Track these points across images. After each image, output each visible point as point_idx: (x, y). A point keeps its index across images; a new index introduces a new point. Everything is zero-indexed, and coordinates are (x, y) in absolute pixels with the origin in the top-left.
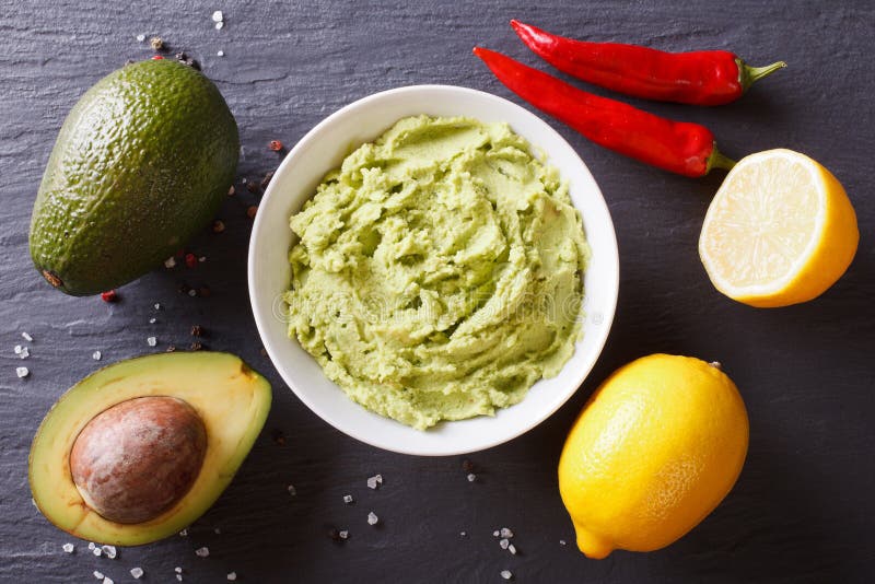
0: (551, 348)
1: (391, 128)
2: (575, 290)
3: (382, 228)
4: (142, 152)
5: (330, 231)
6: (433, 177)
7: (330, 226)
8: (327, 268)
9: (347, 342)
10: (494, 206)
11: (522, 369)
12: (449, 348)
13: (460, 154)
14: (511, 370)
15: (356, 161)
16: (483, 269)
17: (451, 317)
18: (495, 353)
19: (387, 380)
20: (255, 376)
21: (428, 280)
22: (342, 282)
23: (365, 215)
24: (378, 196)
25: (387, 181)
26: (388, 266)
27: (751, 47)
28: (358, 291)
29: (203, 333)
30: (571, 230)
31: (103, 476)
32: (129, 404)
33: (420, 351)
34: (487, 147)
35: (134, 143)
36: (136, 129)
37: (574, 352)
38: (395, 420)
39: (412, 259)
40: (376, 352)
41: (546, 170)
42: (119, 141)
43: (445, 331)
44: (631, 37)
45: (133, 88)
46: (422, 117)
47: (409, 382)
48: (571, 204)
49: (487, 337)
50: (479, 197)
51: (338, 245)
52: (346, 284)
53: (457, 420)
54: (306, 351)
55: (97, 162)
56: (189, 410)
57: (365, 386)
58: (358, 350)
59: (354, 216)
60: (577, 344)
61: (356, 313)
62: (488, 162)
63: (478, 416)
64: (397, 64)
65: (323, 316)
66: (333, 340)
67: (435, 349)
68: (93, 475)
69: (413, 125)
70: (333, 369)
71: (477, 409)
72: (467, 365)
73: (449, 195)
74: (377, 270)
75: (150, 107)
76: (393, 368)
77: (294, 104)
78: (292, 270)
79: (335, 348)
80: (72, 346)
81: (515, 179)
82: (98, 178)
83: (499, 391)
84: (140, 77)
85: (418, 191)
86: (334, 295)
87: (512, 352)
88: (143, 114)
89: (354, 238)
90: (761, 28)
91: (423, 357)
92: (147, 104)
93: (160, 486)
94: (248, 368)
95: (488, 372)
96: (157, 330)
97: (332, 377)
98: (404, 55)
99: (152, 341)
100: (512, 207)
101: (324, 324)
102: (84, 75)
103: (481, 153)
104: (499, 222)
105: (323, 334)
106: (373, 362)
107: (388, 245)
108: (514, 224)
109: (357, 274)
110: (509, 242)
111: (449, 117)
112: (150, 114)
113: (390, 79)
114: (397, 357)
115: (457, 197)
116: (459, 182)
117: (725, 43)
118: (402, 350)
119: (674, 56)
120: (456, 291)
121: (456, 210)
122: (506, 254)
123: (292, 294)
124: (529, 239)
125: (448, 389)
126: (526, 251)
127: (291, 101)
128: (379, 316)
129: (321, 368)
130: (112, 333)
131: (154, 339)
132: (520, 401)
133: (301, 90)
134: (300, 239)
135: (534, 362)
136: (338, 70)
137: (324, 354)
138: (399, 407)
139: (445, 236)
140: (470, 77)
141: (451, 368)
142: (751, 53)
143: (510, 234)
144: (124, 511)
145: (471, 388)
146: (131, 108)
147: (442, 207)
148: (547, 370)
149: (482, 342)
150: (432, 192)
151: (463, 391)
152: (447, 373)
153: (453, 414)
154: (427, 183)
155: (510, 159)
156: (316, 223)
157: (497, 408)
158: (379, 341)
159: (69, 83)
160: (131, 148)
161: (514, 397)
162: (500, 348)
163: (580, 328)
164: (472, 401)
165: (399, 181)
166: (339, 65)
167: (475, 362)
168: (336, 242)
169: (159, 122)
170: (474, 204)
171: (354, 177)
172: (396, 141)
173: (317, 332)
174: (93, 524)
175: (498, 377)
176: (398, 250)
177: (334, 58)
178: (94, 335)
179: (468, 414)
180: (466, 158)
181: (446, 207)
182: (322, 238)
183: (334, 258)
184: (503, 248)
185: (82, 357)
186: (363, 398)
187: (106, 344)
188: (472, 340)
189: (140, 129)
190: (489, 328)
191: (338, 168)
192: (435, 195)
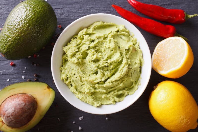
0: (132, 87)
1: (92, 24)
2: (139, 71)
3: (88, 52)
4: (27, 25)
5: (74, 52)
6: (103, 39)
7: (74, 50)
8: (73, 62)
9: (77, 82)
10: (119, 48)
11: (124, 92)
12: (105, 85)
13: (111, 33)
14: (121, 92)
15: (82, 33)
16: (115, 64)
17: (106, 78)
18: (117, 87)
19: (87, 93)
20: (51, 89)
21: (100, 67)
22: (77, 66)
23: (84, 48)
24: (88, 43)
25: (90, 39)
26: (89, 62)
27: (187, 9)
28: (81, 69)
29: (37, 76)
30: (139, 55)
31: (8, 115)
32: (16, 96)
33: (97, 86)
34: (118, 31)
35: (26, 22)
36: (27, 18)
37: (138, 88)
38: (89, 104)
39: (96, 61)
40: (84, 85)
41: (133, 39)
42: (22, 21)
43: (104, 81)
44: (157, 4)
45: (28, 6)
46: (101, 22)
47: (93, 94)
48: (139, 48)
49: (115, 83)
50: (115, 45)
51: (76, 56)
52: (78, 66)
53: (105, 105)
54: (65, 84)
55: (15, 26)
56: (33, 98)
57: (81, 94)
58: (80, 84)
59: (81, 48)
60: (139, 86)
61: (80, 74)
62: (118, 36)
63: (111, 104)
64: (94, 6)
65: (71, 75)
66: (73, 81)
67: (101, 86)
68: (6, 115)
69: (98, 24)
70: (72, 89)
71: (111, 102)
72: (109, 90)
73: (107, 44)
74: (86, 63)
75: (31, 12)
76: (89, 90)
77: (65, 15)
78: (63, 61)
79: (74, 83)
80: (2, 77)
81: (125, 40)
82: (15, 30)
83: (117, 98)
84: (30, 3)
85: (99, 42)
86: (74, 69)
87: (121, 87)
88: (29, 14)
89: (81, 54)
90: (190, 4)
91: (97, 87)
92: (31, 11)
93: (24, 119)
94: (49, 87)
95: (114, 92)
96: (25, 74)
97: (72, 91)
98: (96, 4)
99: (23, 77)
100: (124, 48)
101: (71, 77)
102: (9, 4)
103: (116, 33)
104: (120, 52)
105: (70, 79)
106: (83, 88)
107: (90, 57)
108: (124, 53)
109: (81, 64)
110: (123, 58)
111: (108, 23)
112: (31, 14)
113: (92, 10)
114: (90, 87)
115: (109, 45)
116: (110, 40)
117: (181, 7)
118: (92, 85)
119: (168, 10)
120: (107, 70)
121: (109, 48)
122: (122, 61)
123: (62, 68)
124: (128, 57)
125: (103, 96)
126: (127, 61)
127: (64, 15)
128: (86, 76)
129: (69, 88)
130: (13, 74)
131: (24, 77)
132: (122, 101)
133: (68, 12)
134: (66, 53)
135: (127, 90)
136: (77, 7)
137: (70, 85)
138: (90, 101)
139: (105, 55)
140: (113, 11)
141: (105, 91)
142: (187, 10)
143: (123, 55)
144: (14, 125)
145: (109, 96)
146: (26, 12)
147: (105, 47)
148: (130, 93)
149: (114, 84)
150: (102, 42)
151: (108, 97)
152: (104, 92)
153: (104, 103)
154: (101, 40)
155: (124, 35)
156: (70, 49)
157: (116, 102)
158: (86, 83)
159: (5, 6)
160: (24, 23)
161: (121, 99)
162: (118, 86)
163: (140, 82)
164: (109, 100)
165: (94, 39)
166: (78, 6)
167: (111, 90)
168: (75, 55)
169: (33, 17)
170: (114, 47)
171: (81, 37)
172: (93, 28)
173: (69, 79)
174: (5, 127)
175: (117, 94)
176: (93, 58)
177: (77, 4)
178: (8, 75)
179: (108, 103)
180: (112, 34)
181: (106, 47)
182: (72, 54)
183: (75, 59)
184: (121, 59)
185: (4, 80)
186: (81, 98)
187: (11, 77)
188: (111, 84)
189: (28, 18)
190: (116, 81)
191: (77, 34)
192: (103, 44)
